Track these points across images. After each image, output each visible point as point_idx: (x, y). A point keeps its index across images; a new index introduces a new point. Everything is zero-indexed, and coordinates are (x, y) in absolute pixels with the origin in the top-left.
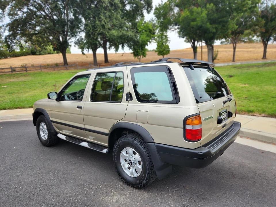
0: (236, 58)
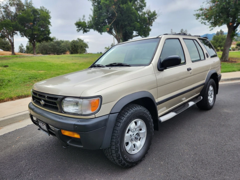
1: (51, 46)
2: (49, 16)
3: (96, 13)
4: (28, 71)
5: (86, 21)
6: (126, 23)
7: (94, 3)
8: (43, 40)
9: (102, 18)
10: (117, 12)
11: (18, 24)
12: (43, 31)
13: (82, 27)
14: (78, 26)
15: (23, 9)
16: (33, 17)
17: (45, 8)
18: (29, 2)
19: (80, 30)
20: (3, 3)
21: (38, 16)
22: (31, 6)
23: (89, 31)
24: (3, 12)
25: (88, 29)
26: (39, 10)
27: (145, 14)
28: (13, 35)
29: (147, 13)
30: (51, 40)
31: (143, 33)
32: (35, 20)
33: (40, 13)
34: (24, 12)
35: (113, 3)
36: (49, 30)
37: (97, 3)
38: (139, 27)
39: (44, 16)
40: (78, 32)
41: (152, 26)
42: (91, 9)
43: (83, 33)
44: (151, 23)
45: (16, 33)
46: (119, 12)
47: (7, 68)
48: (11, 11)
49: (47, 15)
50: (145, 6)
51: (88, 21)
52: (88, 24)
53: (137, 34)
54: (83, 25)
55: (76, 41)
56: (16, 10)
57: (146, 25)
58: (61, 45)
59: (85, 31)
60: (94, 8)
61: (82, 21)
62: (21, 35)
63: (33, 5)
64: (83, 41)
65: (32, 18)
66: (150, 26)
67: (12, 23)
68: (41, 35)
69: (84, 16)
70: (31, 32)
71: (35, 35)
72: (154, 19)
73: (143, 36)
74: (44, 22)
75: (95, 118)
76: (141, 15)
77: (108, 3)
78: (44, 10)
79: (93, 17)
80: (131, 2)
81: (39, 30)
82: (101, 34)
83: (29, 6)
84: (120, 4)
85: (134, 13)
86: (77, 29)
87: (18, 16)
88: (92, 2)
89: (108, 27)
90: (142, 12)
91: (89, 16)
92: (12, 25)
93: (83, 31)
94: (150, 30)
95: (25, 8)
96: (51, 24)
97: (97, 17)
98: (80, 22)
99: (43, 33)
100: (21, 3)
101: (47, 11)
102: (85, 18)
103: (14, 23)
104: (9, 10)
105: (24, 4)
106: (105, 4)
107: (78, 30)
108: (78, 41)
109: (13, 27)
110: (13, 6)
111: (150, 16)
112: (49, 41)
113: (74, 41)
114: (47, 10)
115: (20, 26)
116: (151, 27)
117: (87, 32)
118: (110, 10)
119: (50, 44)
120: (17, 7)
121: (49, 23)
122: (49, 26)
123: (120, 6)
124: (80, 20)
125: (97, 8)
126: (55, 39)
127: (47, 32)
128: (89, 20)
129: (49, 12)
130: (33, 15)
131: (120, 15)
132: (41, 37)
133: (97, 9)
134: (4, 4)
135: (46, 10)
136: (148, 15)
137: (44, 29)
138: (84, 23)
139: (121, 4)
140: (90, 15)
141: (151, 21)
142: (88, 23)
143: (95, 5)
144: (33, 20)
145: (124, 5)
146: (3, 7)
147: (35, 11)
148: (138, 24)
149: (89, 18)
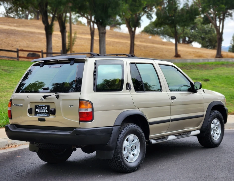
47: (208, 82)
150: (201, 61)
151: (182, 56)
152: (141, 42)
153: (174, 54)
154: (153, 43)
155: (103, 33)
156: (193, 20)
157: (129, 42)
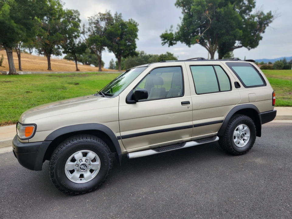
0: (22, 67)
1: (139, 61)
2: (137, 28)
3: (186, 21)
4: (92, 90)
5: (174, 33)
6: (223, 31)
7: (184, 10)
8: (128, 55)
9: (191, 27)
10: (212, 19)
11: (106, 39)
12: (129, 46)
13: (168, 40)
14: (163, 39)
15: (112, 23)
16: (121, 32)
17: (133, 20)
18: (119, 15)
19: (165, 43)
20: (94, 18)
21: (126, 30)
22: (120, 19)
23: (176, 44)
24: (94, 28)
25: (175, 42)
26: (128, 23)
27: (253, 17)
28: (101, 50)
29: (257, 16)
30: (136, 54)
31: (249, 42)
32: (122, 34)
33: (128, 26)
34: (113, 26)
35: (207, 8)
36: (135, 44)
37: (188, 9)
38: (242, 35)
39: (131, 30)
40: (163, 45)
41: (264, 32)
42: (180, 18)
43: (169, 46)
44: (263, 28)
45: (104, 49)
46: (215, 18)
47: (77, 85)
48: (101, 27)
49: (134, 28)
50: (254, 7)
51: (175, 32)
52: (175, 36)
53: (241, 45)
54: (169, 37)
55: (165, 55)
56: (106, 25)
57: (255, 32)
58: (148, 60)
59: (171, 44)
60: (185, 16)
61: (169, 32)
62: (109, 51)
63: (122, 18)
64: (172, 55)
65: (119, 32)
66: (262, 32)
67: (101, 39)
68: (126, 50)
69: (172, 27)
70: (117, 48)
71: (122, 50)
72: (267, 24)
73: (250, 47)
74: (130, 36)
75: (29, 143)
76: (248, 19)
77: (199, 9)
78: (132, 22)
79: (181, 27)
80: (232, 3)
81: (125, 45)
82: (190, 47)
83: (119, 20)
84: (216, 8)
85: (236, 17)
86: (163, 42)
87: (107, 31)
88: (182, 9)
89: (197, 38)
90: (249, 15)
91: (177, 26)
92: (100, 40)
93: (169, 44)
94: (261, 38)
95: (114, 21)
96: (138, 37)
97: (186, 27)
98: (166, 34)
99: (128, 48)
100: (111, 17)
101: (135, 24)
102: (172, 29)
103: (102, 39)
104: (99, 25)
105: (114, 18)
106: (195, 11)
107: (163, 44)
108: (167, 55)
109: (101, 43)
110: (103, 20)
111: (261, 19)
112: (134, 56)
113: (162, 55)
114: (136, 22)
115: (107, 41)
116: (262, 35)
117: (174, 45)
118: (202, 17)
119: (138, 60)
120: (107, 22)
121: (136, 36)
122: (136, 40)
123: (216, 10)
124: (166, 31)
125: (187, 15)
126: (143, 54)
127: (133, 47)
128: (177, 31)
129: (137, 24)
130: (120, 29)
131: (216, 22)
132: (126, 53)
133: (188, 17)
134: (95, 20)
135: (134, 22)
136: (259, 18)
137: (130, 44)
138: (171, 34)
139: (218, 8)
140: (179, 25)
141: (263, 25)
142: (175, 34)
143: (186, 13)
144: (120, 34)
145: (222, 10)
146: (94, 23)
147: (123, 25)
148: (241, 31)
149: (177, 29)
150: (90, 72)
151: (80, 70)
152: (59, 63)
153: (76, 69)
154: (66, 64)
155: (9, 52)
156: (84, 51)
157: (47, 62)
